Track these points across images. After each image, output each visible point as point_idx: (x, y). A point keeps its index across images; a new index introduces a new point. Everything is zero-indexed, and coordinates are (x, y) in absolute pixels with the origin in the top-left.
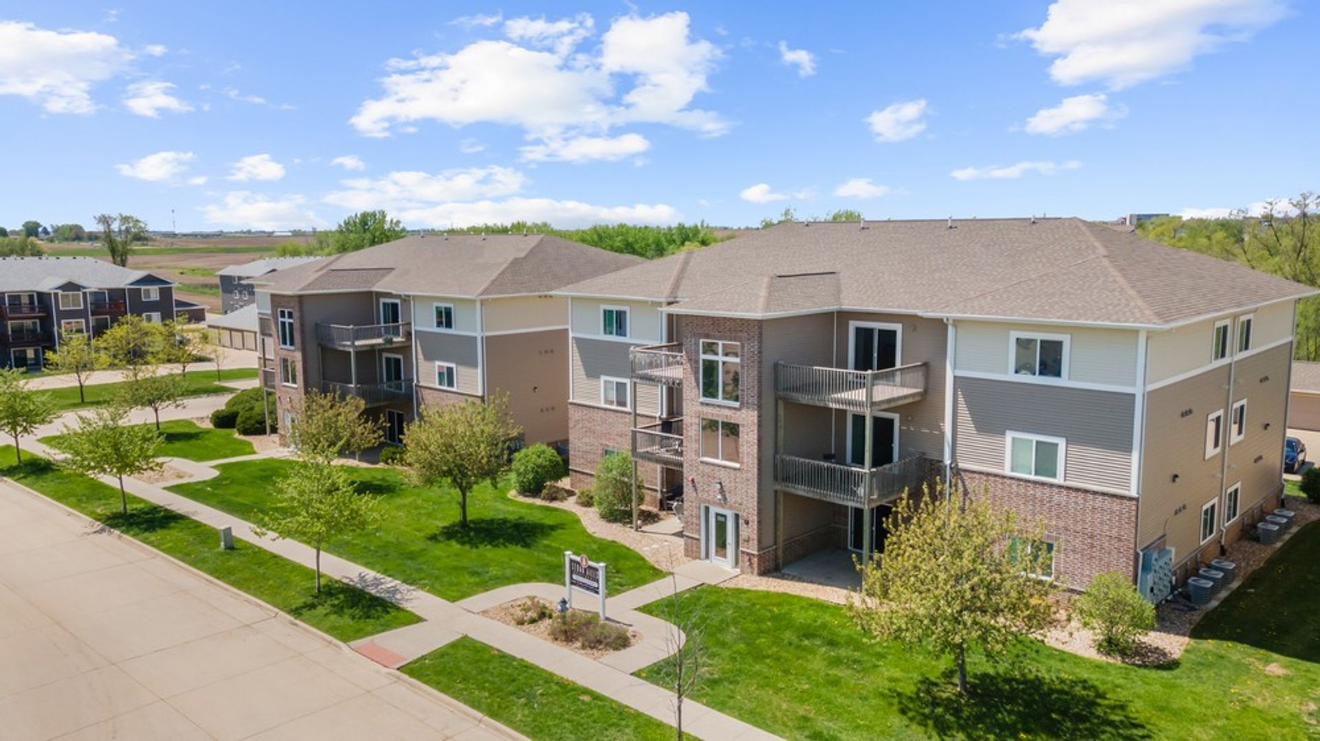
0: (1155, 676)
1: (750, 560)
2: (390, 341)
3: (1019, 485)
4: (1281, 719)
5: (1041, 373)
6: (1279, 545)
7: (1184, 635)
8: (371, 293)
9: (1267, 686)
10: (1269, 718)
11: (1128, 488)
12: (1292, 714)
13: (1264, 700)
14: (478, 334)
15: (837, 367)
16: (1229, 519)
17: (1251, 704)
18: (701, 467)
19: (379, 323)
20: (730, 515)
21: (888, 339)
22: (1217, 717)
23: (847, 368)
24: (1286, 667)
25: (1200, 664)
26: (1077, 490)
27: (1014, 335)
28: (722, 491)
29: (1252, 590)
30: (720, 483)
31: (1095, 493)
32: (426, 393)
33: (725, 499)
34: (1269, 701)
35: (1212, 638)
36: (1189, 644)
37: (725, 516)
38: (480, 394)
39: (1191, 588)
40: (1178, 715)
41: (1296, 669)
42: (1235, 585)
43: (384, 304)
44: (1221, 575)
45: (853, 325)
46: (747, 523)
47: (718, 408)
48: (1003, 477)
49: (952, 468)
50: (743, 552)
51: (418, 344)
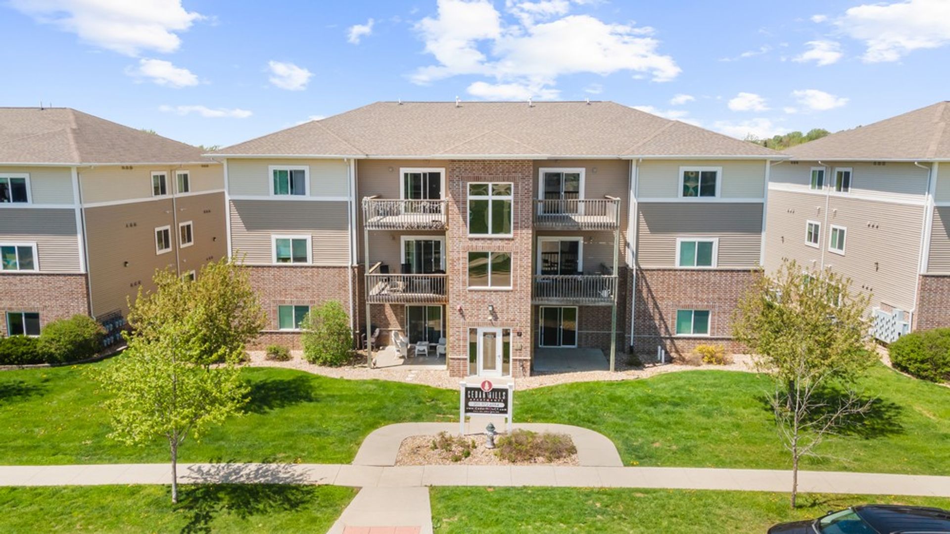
1: (521, 365)
14: (76, 206)
18: (469, 296)
20: (499, 331)
30: (492, 306)
33: (496, 318)
37: (494, 334)
38: (83, 271)
46: (520, 334)
47: (489, 242)
48: (676, 270)
49: (637, 270)
50: (514, 360)
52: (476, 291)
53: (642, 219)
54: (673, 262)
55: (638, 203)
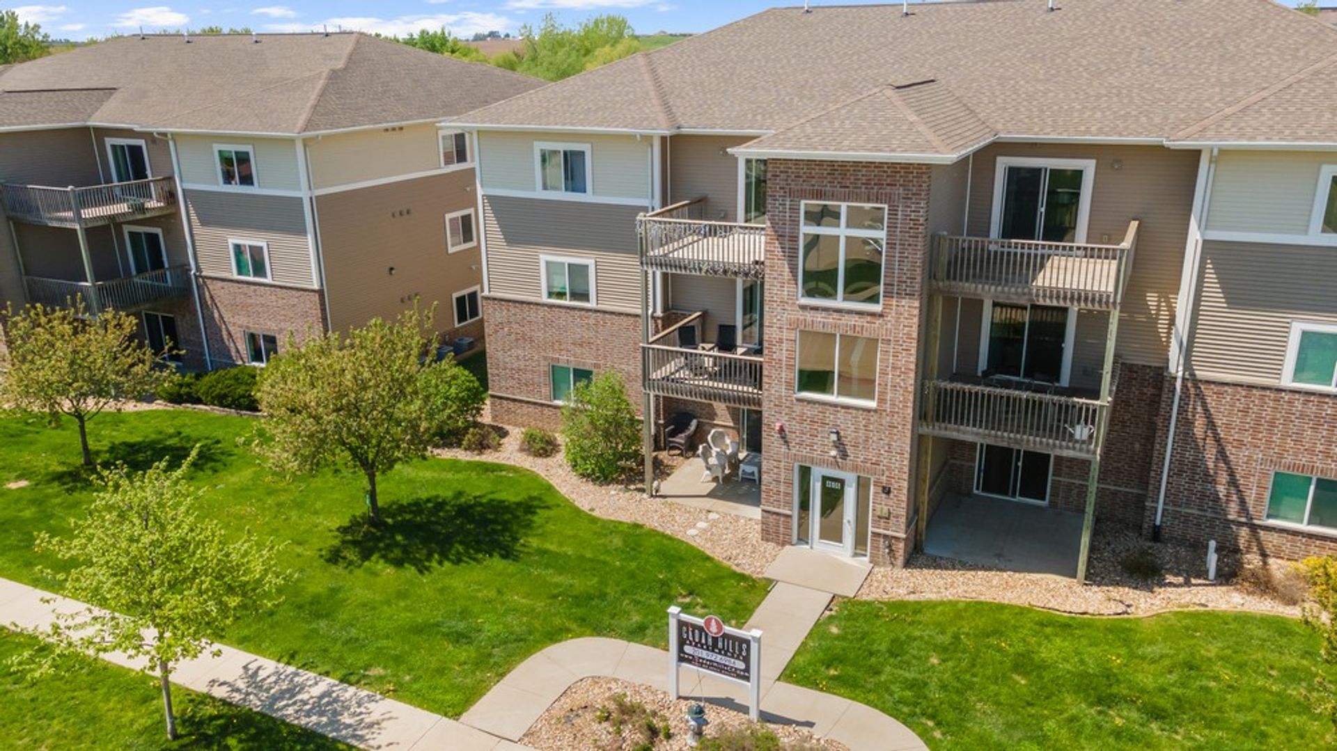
1: (889, 546)
2: (142, 209)
8: (86, 130)
14: (304, 194)
18: (798, 408)
19: (109, 180)
20: (850, 478)
28: (839, 444)
30: (837, 433)
32: (214, 287)
33: (844, 455)
37: (842, 482)
38: (316, 286)
43: (114, 147)
46: (887, 491)
47: (836, 315)
48: (1279, 390)
49: (1184, 379)
50: (874, 534)
51: (192, 212)
52: (810, 402)
53: (1211, 276)
54: (1278, 374)
55: (1205, 242)
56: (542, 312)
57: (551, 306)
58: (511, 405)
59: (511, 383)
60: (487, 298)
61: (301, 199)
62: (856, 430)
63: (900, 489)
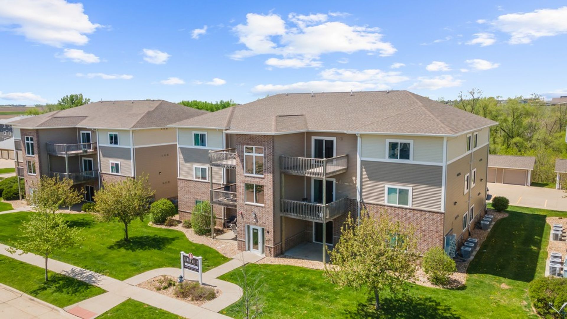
0: (458, 293)
1: (270, 250)
2: (86, 152)
3: (391, 209)
4: (515, 310)
5: (400, 158)
6: (489, 230)
7: (464, 273)
8: (75, 128)
9: (504, 294)
10: (509, 310)
11: (440, 208)
12: (518, 307)
13: (505, 301)
14: (131, 147)
15: (306, 157)
16: (471, 220)
17: (499, 303)
18: (245, 207)
19: (80, 142)
20: (260, 229)
21: (330, 144)
22: (488, 311)
23: (311, 157)
24: (508, 285)
25: (474, 286)
26: (418, 210)
27: (388, 141)
29: (485, 251)
30: (255, 214)
31: (425, 211)
32: (104, 176)
33: (257, 221)
34: (507, 301)
35: (476, 273)
36: (467, 277)
37: (257, 230)
39: (463, 252)
40: (472, 311)
41: (513, 285)
42: (478, 249)
43: (83, 134)
44: (473, 245)
45: (313, 138)
46: (268, 232)
47: (254, 178)
48: (385, 206)
49: (360, 202)
50: (266, 246)
51: (101, 152)
52: (248, 205)
53: (364, 171)
54: (384, 200)
55: (361, 161)
56: (194, 183)
57: (196, 181)
58: (185, 214)
59: (185, 206)
60: (179, 179)
61: (130, 149)
62: (260, 213)
63: (271, 231)
